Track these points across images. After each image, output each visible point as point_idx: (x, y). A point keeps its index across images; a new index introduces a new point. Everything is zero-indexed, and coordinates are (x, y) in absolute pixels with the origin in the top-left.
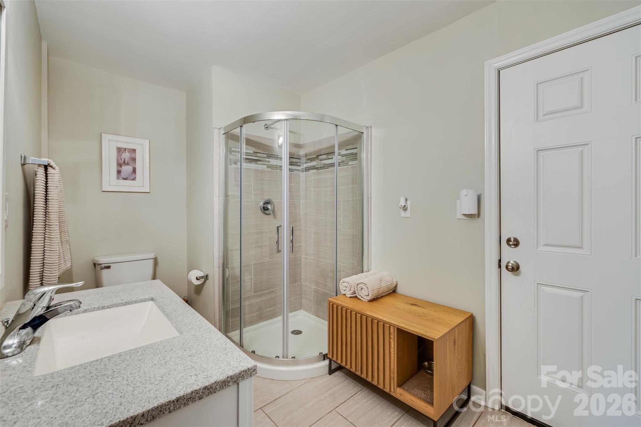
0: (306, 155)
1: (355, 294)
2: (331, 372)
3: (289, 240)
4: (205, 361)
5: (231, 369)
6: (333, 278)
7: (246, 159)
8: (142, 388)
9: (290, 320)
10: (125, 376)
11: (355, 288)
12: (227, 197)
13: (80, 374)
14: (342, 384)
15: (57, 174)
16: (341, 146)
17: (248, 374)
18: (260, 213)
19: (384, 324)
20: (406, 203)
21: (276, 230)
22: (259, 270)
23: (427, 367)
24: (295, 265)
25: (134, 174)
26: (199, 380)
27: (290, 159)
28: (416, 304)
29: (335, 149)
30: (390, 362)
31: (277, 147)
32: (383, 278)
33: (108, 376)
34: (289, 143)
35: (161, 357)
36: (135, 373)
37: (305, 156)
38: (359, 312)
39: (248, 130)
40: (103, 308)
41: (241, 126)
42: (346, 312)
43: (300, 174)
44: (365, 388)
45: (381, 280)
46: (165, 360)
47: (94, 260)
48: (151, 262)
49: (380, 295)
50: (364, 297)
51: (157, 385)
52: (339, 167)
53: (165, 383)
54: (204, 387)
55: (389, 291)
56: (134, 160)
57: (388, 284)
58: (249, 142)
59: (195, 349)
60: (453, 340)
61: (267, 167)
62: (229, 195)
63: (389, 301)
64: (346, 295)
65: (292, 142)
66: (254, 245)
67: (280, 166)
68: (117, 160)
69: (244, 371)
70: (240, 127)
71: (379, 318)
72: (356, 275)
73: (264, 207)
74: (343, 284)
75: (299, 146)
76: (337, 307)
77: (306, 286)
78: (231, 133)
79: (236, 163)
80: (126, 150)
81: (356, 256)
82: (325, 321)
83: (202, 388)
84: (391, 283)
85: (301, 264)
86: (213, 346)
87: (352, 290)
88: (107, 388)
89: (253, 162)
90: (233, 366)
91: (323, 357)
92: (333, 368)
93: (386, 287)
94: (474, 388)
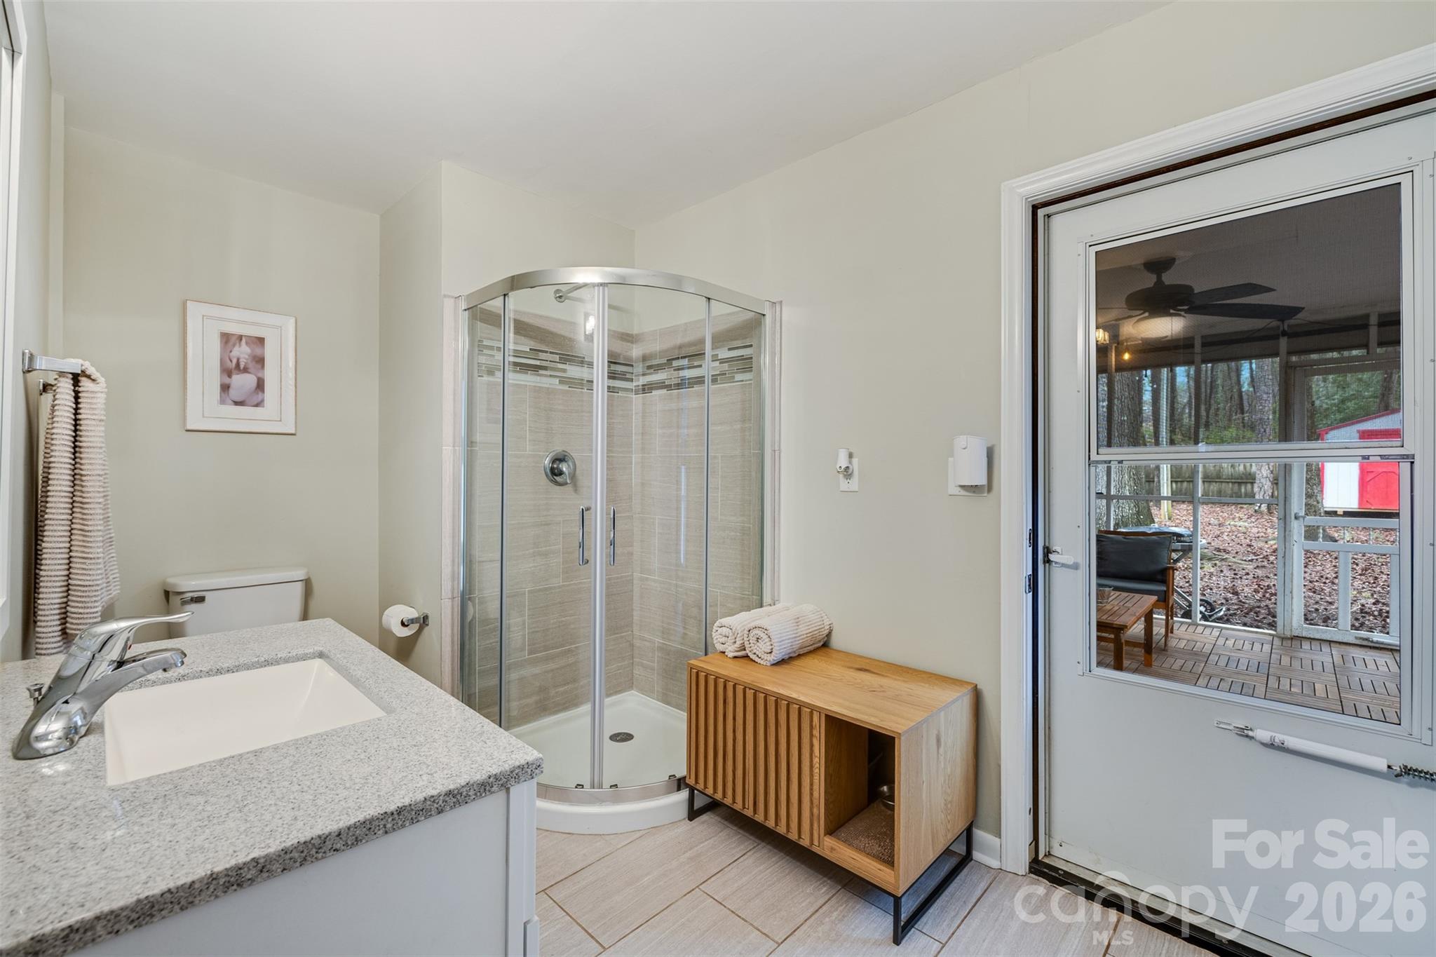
0: (645, 358)
1: (745, 650)
2: (693, 814)
3: (607, 539)
4: (445, 753)
5: (494, 763)
6: (700, 621)
7: (516, 364)
8: (331, 796)
9: (608, 713)
10: (295, 779)
11: (743, 639)
12: (472, 447)
13: (205, 779)
14: (715, 838)
15: (102, 392)
16: (718, 340)
17: (527, 772)
18: (544, 481)
19: (800, 708)
20: (850, 462)
21: (579, 517)
22: (542, 605)
23: (887, 794)
24: (618, 594)
25: (260, 393)
26: (436, 781)
27: (609, 366)
28: (867, 668)
29: (705, 347)
30: (812, 785)
31: (582, 338)
32: (802, 617)
33: (260, 780)
34: (609, 330)
35: (358, 749)
36: (313, 774)
37: (641, 359)
38: (751, 686)
39: (520, 303)
40: (219, 672)
41: (505, 295)
42: (725, 687)
43: (632, 398)
44: (763, 844)
45: (797, 620)
46: (367, 754)
47: (164, 583)
48: (298, 588)
49: (794, 652)
50: (762, 657)
51: (358, 790)
52: (712, 385)
53: (372, 787)
54: (447, 792)
55: (814, 644)
56: (260, 361)
57: (813, 629)
58: (522, 328)
59: (423, 735)
60: (935, 736)
61: (560, 383)
62: (476, 443)
63: (813, 663)
64: (726, 654)
65: (614, 329)
66: (531, 551)
67: (588, 381)
68: (221, 360)
69: (519, 767)
70: (502, 297)
71: (791, 696)
72: (748, 612)
73: (552, 470)
74: (720, 630)
75: (631, 339)
76: (706, 677)
77: (643, 639)
78: (480, 308)
79: (490, 372)
80: (241, 340)
81: (749, 573)
82: (682, 712)
83: (444, 794)
84: (818, 628)
85: (632, 591)
86: (456, 731)
87: (739, 643)
88: (263, 797)
89: (529, 372)
90: (497, 759)
91: (676, 782)
92: (697, 805)
93: (808, 635)
94: (979, 834)
